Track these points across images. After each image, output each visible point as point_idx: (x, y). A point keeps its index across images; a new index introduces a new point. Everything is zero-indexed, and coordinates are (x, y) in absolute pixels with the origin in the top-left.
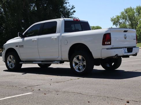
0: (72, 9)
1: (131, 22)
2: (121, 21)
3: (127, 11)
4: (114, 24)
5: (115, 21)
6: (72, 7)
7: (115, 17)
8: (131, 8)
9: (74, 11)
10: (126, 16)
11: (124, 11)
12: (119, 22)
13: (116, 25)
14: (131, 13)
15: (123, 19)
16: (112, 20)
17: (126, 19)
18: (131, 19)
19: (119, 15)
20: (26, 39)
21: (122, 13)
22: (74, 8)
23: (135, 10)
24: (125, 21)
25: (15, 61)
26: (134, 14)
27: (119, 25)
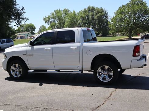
0: (22, 10)
1: (60, 21)
3: (57, 12)
4: (46, 22)
5: (47, 21)
6: (22, 9)
7: (47, 17)
8: (59, 10)
9: (24, 13)
10: (56, 16)
11: (54, 12)
12: (50, 21)
13: (48, 23)
14: (59, 14)
15: (53, 18)
16: (44, 19)
17: (56, 19)
18: (60, 19)
19: (50, 15)
20: (35, 47)
21: (53, 14)
22: (24, 9)
23: (62, 12)
24: (55, 20)
25: (21, 70)
26: (62, 15)
27: (50, 23)
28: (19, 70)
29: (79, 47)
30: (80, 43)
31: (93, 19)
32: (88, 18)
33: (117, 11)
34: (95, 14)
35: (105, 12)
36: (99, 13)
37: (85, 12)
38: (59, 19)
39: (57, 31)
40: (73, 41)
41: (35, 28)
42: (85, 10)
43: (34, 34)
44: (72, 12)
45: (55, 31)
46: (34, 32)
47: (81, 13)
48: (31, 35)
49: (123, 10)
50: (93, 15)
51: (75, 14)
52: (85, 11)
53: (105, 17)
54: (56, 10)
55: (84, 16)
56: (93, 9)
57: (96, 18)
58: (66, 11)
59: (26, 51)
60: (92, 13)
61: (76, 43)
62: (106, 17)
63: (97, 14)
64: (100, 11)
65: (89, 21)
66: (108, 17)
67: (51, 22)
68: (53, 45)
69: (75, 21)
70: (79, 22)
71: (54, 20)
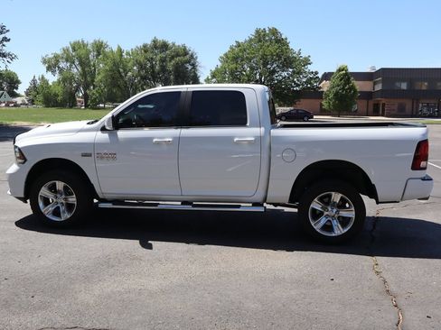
1: (83, 69)
2: (62, 65)
3: (77, 46)
4: (49, 69)
5: (52, 65)
7: (51, 56)
8: (83, 41)
9: (6, 40)
10: (73, 56)
12: (59, 67)
13: (54, 72)
14: (82, 52)
15: (67, 61)
16: (44, 62)
17: (74, 63)
18: (84, 63)
19: (59, 52)
21: (66, 50)
22: (8, 31)
23: (89, 47)
24: (71, 66)
25: (75, 199)
26: (88, 55)
27: (57, 72)
28: (66, 199)
29: (260, 139)
30: (263, 129)
31: (163, 69)
32: (152, 67)
33: (226, 55)
34: (168, 59)
35: (192, 56)
36: (178, 55)
37: (146, 51)
38: (81, 63)
39: (189, 90)
40: (241, 121)
41: (18, 82)
42: (145, 46)
43: (18, 95)
44: (115, 49)
45: (185, 90)
46: (17, 92)
47: (135, 53)
48: (9, 98)
49: (240, 54)
50: (163, 60)
51: (121, 55)
52: (145, 49)
53: (190, 67)
54: (75, 43)
55: (142, 59)
56: (164, 46)
57: (170, 66)
58: (99, 47)
59: (94, 145)
60: (163, 55)
61: (251, 126)
62: (194, 66)
63: (173, 58)
64: (181, 52)
65: (153, 72)
66: (198, 68)
67: (61, 70)
68: (179, 130)
69: (121, 70)
70: (130, 74)
71: (68, 64)
